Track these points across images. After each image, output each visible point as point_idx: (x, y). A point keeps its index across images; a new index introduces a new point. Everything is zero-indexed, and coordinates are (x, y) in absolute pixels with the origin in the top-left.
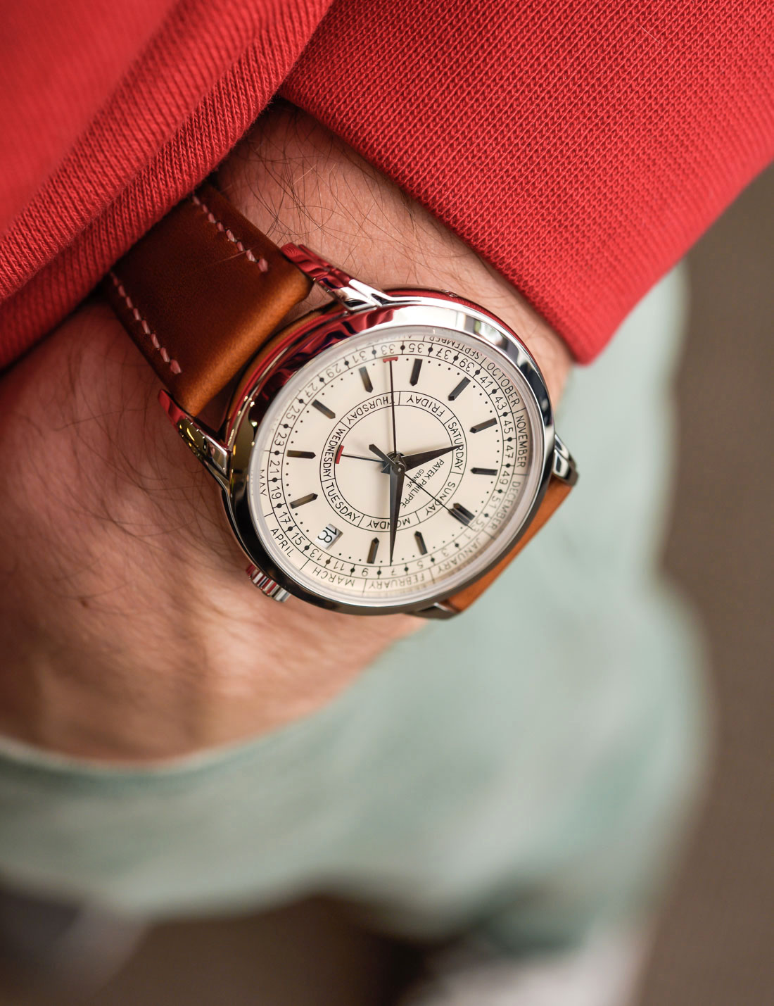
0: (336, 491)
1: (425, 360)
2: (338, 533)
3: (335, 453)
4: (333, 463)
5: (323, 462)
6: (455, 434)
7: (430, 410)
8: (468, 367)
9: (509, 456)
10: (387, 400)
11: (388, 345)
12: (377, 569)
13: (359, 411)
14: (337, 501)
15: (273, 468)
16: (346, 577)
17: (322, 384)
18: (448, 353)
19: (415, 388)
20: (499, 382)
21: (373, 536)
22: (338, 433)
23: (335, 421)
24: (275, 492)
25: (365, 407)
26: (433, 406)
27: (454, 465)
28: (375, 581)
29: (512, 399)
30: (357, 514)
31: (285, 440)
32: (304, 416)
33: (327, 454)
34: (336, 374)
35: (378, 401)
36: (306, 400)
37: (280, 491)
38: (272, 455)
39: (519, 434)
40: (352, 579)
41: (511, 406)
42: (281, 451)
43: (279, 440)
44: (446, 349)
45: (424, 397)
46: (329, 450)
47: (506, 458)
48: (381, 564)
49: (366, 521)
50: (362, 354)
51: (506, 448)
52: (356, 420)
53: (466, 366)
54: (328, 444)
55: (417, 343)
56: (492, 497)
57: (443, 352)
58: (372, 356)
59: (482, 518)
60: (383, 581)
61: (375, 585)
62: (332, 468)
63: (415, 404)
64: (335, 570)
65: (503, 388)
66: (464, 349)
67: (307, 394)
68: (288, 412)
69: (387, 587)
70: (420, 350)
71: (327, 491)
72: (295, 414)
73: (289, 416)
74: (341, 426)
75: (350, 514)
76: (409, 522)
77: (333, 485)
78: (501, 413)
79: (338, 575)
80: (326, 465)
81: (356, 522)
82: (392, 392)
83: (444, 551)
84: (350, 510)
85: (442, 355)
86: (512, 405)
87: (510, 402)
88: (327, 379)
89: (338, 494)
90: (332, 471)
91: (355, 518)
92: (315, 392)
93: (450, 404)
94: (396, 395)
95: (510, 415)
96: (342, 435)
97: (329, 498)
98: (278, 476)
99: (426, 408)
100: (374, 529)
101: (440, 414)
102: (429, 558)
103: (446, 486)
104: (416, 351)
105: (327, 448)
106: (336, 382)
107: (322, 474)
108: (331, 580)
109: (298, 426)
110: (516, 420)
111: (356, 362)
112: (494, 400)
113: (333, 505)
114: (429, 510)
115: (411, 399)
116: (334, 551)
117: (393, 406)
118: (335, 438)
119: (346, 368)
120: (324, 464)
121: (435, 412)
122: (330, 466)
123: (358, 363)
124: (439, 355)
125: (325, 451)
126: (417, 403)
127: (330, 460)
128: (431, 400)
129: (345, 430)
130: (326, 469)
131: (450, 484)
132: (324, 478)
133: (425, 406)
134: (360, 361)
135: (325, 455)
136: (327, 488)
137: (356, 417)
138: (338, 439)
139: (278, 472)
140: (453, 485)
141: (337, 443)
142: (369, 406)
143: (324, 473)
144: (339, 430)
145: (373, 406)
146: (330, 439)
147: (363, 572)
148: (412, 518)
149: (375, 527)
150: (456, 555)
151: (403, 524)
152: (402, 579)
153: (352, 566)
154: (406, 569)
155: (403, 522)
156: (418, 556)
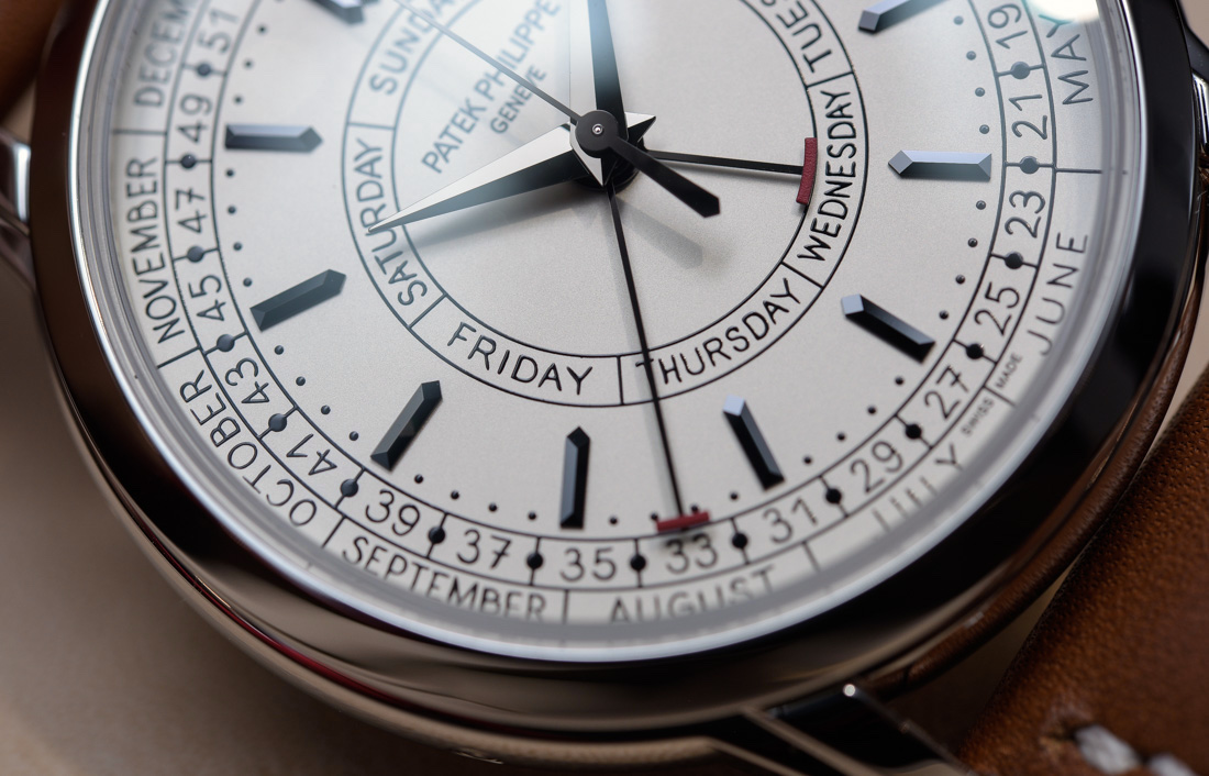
0: (795, 43)
1: (550, 522)
3: (821, 177)
4: (823, 142)
5: (859, 142)
6: (398, 262)
7: (501, 342)
8: (386, 506)
9: (190, 195)
10: (665, 373)
13: (760, 330)
15: (1034, 112)
17: (909, 416)
18: (469, 553)
19: (571, 420)
20: (264, 459)
22: (824, 245)
23: (843, 289)
24: (1012, 28)
25: (741, 344)
26: (496, 360)
27: (386, 154)
29: (209, 399)
31: (1007, 213)
32: (957, 301)
33: (847, 171)
34: (865, 453)
35: (695, 365)
36: (957, 357)
37: (994, 35)
38: (1043, 157)
39: (166, 274)
41: (207, 371)
42: (1015, 174)
43: (1028, 212)
45: (531, 389)
46: (844, 185)
47: (202, 188)
50: (781, 531)
51: (207, 224)
52: (764, 295)
53: (395, 509)
54: (852, 204)
55: (588, 581)
56: (231, 48)
57: (487, 557)
58: (744, 525)
62: (824, 123)
65: (245, 435)
66: (412, 570)
67: (957, 378)
68: (1015, 312)
70: (573, 557)
71: (828, 41)
72: (989, 305)
73: (1008, 298)
74: (819, 271)
77: (810, 63)
78: (242, 349)
80: (845, 130)
82: (656, 400)
85: (489, 546)
86: (207, 379)
87: (216, 388)
88: (895, 433)
89: (785, 33)
90: (821, 113)
92: (930, 385)
93: (434, 371)
94: (636, 387)
95: (209, 342)
96: (805, 238)
97: (815, 17)
98: (1012, 86)
99: (516, 351)
101: (465, 332)
103: (402, 79)
104: (588, 552)
105: (853, 192)
106: (860, 427)
107: (854, 98)
109: (971, 263)
110: (183, 325)
111: (799, 502)
112: (272, 391)
115: (579, 380)
117: (645, 351)
118: (832, 230)
119: (834, 480)
120: (854, 136)
121: (482, 338)
122: (830, 130)
123: (792, 499)
124: (499, 546)
125: (857, 182)
126: (554, 367)
127: (835, 151)
128: (505, 380)
129: (800, 257)
130: (843, 116)
131: (389, 86)
132: (847, 84)
133: (521, 359)
134: (784, 507)
135: (854, 166)
136: (829, 53)
137: (767, 304)
138: (820, 227)
139: (1013, 101)
140: (377, 82)
141: (821, 212)
142: (728, 347)
143: (848, 105)
144: (819, 258)
145: (713, 346)
146: (847, 224)
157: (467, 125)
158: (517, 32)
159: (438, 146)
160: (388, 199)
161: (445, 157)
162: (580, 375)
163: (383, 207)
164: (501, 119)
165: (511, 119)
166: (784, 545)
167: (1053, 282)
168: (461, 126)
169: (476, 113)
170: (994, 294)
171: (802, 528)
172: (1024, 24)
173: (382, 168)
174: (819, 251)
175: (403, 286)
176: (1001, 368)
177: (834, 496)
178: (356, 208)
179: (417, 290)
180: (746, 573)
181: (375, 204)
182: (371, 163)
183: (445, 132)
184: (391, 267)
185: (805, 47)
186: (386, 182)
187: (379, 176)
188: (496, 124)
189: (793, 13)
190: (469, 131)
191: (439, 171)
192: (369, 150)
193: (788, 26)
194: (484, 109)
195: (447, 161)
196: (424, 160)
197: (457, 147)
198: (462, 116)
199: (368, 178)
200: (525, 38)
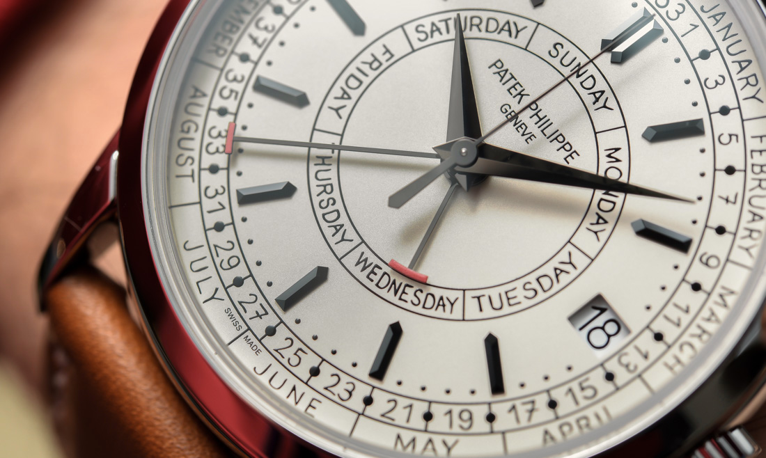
0: (494, 293)
1: (263, 72)
2: (598, 304)
3: (405, 281)
4: (427, 289)
5: (419, 309)
6: (443, 29)
7: (373, 74)
10: (323, 158)
11: (207, 140)
12: (711, 233)
13: (328, 217)
14: (520, 294)
15: (400, 415)
16: (710, 304)
17: (249, 282)
18: (262, 24)
19: (315, 100)
22: (363, 270)
23: (335, 271)
24: (456, 421)
25: (324, 204)
26: (366, 68)
27: (512, 40)
28: (738, 242)
30: (564, 256)
31: (344, 378)
32: (304, 332)
33: (404, 297)
34: (236, 251)
35: (320, 175)
36: (271, 320)
37: (456, 410)
38: (370, 410)
40: (718, 290)
42: (366, 391)
43: (340, 390)
44: (252, 30)
45: (341, 82)
46: (396, 292)
48: (701, 225)
49: (586, 240)
50: (211, 192)
52: (348, 226)
54: (383, 293)
55: (223, 82)
57: (256, 33)
58: (222, 174)
60: (743, 224)
61: (748, 243)
62: (438, 293)
63: (350, 104)
64: (684, 324)
67: (259, 316)
68: (285, 362)
69: (762, 218)
70: (239, 78)
71: (488, 313)
72: (294, 349)
73: (295, 361)
74: (350, 261)
75: (558, 272)
76: (617, 150)
77: (478, 298)
79: (699, 321)
80: (429, 304)
81: (580, 261)
82: (310, 145)
83: (711, 83)
84: (549, 270)
88: (241, 271)
89: (502, 290)
90: (445, 294)
91: (570, 263)
92: (261, 300)
93: (371, 33)
94: (319, 138)
96: (372, 259)
97: (507, 309)
98: (420, 408)
99: (366, 81)
100: (609, 227)
101: (388, 56)
102: (717, 118)
103: (556, 62)
104: (239, 87)
105: (390, 296)
106: (252, 254)
107: (447, 315)
109: (323, 348)
111: (224, 208)
113: (526, 303)
114: (601, 103)
115: (337, 110)
116: (634, 318)
117: (341, 148)
118: (372, 276)
119: (229, 230)
120: (424, 307)
121: (381, 64)
122: (433, 296)
123: (226, 204)
124: (260, 41)
125: (395, 300)
126: (349, 98)
127: (418, 294)
128: (352, 70)
129: (363, 253)
130: (439, 305)
131: (554, 53)
132: (457, 313)
133: (361, 82)
134: (224, 199)
135: (406, 301)
136: (481, 310)
137: (342, 226)
138: (376, 270)
139: (411, 406)
140: (558, 47)
141: (385, 273)
142: (325, 196)
143: (444, 310)
144: (358, 263)
145: (329, 189)
146: (372, 286)
147: (707, 264)
148: (607, 141)
149: (606, 222)
150: (729, 59)
151: (618, 160)
152: (751, 184)
153: (686, 288)
154: (730, 170)
155: (614, 160)
156: (705, 141)
157: (513, 91)
158: (561, 135)
159: (507, 71)
160: (483, 34)
161: (499, 73)
162: (340, 111)
163: (480, 30)
164: (509, 111)
165: (507, 116)
166: (203, 192)
167: (294, 389)
168: (514, 87)
169: (518, 97)
170: (300, 353)
171: (208, 204)
172: (456, 429)
173: (504, 36)
174: (362, 264)
175: (428, 29)
176: (256, 342)
177: (219, 227)
178: (485, 15)
179: (423, 36)
180: (196, 167)
181: (483, 26)
182: (510, 31)
183: (513, 77)
184: (442, 26)
185: (490, 298)
186: (495, 36)
187: (499, 33)
188: (507, 107)
189: (515, 297)
190: (509, 90)
191: (490, 67)
192: (518, 32)
193: (506, 293)
194: (519, 103)
195: (494, 73)
196: (499, 60)
197: (501, 81)
198: (519, 89)
199: (500, 27)
200: (556, 139)
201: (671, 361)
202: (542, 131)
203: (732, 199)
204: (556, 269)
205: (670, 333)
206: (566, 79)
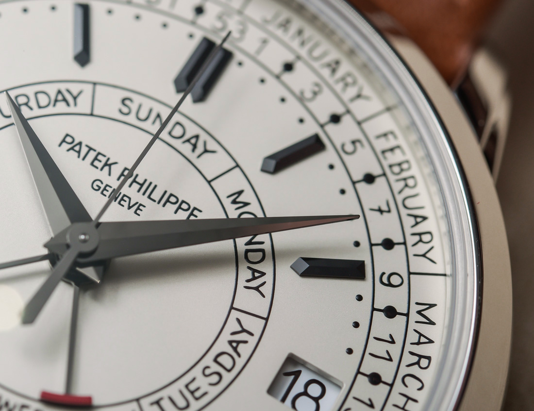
12: (379, 251)
14: (202, 383)
16: (412, 325)
21: (287, 276)
27: (72, 109)
28: (412, 251)
30: (233, 326)
40: (414, 308)
48: (365, 244)
49: (248, 300)
59: (208, 20)
60: (408, 231)
61: (422, 248)
64: (396, 358)
69: (425, 218)
75: (234, 345)
76: (240, 193)
77: (157, 403)
79: (409, 348)
81: (254, 324)
83: (308, 95)
84: (223, 345)
89: (181, 384)
91: (244, 331)
96: (15, 401)
97: (194, 406)
100: (268, 278)
102: (331, 128)
103: (131, 119)
108: (424, 363)
113: (214, 391)
114: (200, 149)
131: (125, 110)
140: (127, 102)
147: (390, 285)
148: (226, 187)
149: (263, 274)
150: (316, 65)
151: (246, 204)
152: (397, 186)
153: (379, 316)
154: (369, 179)
155: (241, 205)
156: (328, 156)
157: (96, 163)
158: (171, 195)
159: (80, 144)
160: (38, 112)
161: (72, 149)
163: (31, 109)
164: (103, 186)
165: (102, 193)
168: (96, 159)
169: (107, 168)
173: (61, 107)
178: (30, 91)
181: (33, 103)
182: (65, 100)
183: (90, 149)
185: (171, 399)
186: (50, 110)
187: (54, 105)
188: (98, 183)
189: (198, 389)
190: (92, 164)
191: (60, 145)
192: (75, 98)
193: (187, 386)
194: (110, 174)
195: (68, 150)
196: (67, 135)
197: (79, 157)
198: (104, 160)
199: (53, 98)
200: (168, 201)
201: (401, 401)
202: (149, 197)
203: (384, 208)
204: (230, 342)
205: (386, 371)
206: (156, 137)
